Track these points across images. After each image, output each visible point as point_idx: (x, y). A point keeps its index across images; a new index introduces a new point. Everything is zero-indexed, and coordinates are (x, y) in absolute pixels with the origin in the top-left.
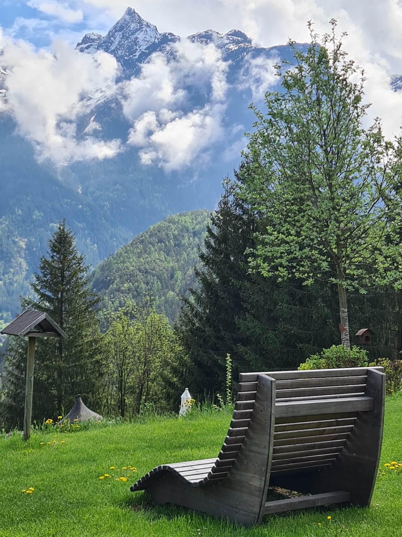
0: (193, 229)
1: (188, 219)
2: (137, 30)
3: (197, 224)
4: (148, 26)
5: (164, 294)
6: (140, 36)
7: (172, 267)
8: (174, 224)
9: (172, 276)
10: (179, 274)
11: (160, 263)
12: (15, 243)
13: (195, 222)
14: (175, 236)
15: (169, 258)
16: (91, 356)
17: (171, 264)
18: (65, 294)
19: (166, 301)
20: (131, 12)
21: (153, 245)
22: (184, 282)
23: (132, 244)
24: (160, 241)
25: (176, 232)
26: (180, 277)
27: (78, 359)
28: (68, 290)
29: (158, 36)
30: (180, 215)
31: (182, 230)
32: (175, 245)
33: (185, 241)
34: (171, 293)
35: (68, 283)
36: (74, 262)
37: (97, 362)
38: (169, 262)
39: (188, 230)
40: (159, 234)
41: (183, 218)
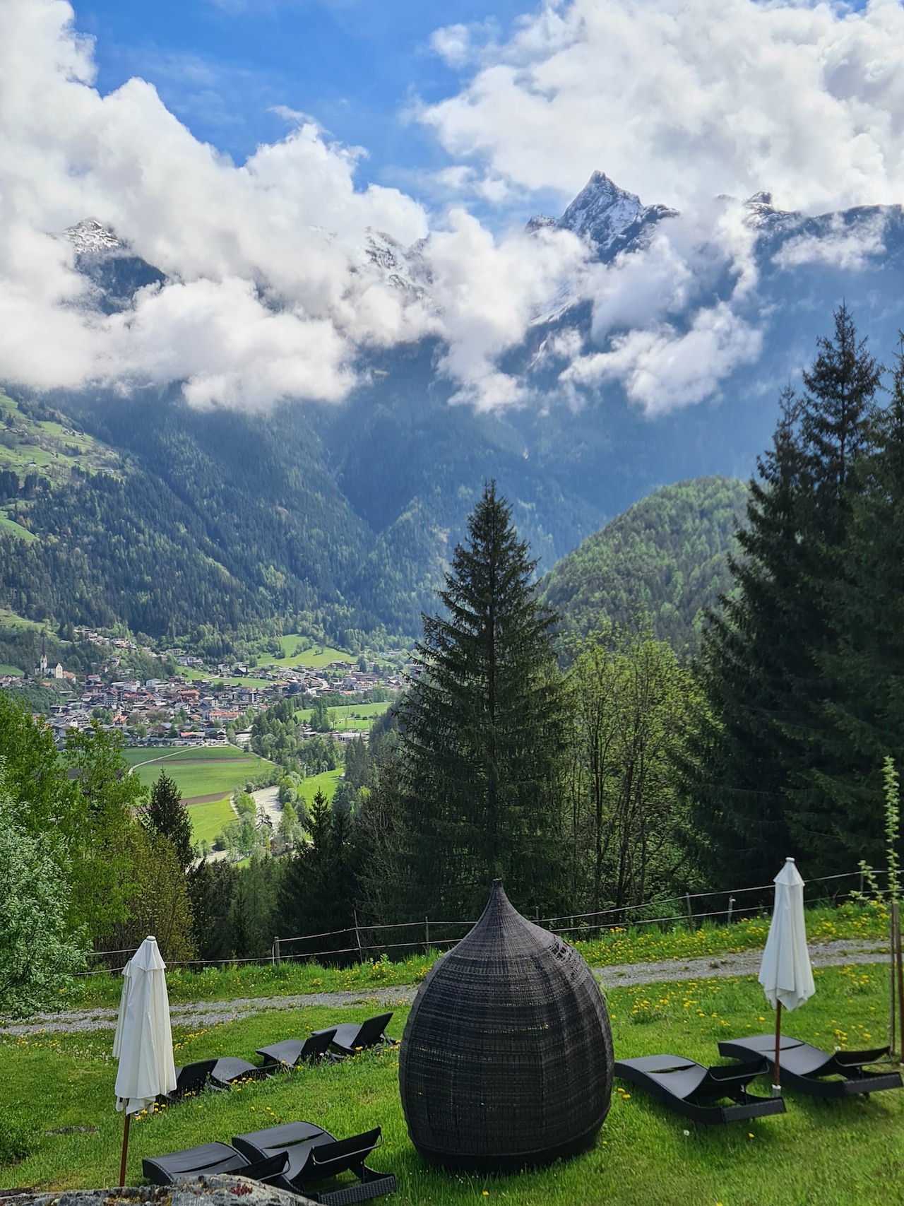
0: (700, 506)
1: (692, 491)
2: (608, 205)
3: (705, 499)
4: (626, 197)
5: (657, 608)
6: (614, 213)
7: (668, 566)
8: (670, 498)
9: (668, 580)
10: (679, 577)
11: (649, 560)
12: (432, 535)
13: (703, 495)
14: (671, 518)
15: (662, 552)
16: (544, 715)
17: (666, 561)
18: (497, 609)
19: (660, 618)
20: (599, 179)
21: (638, 533)
22: (687, 588)
23: (605, 532)
24: (649, 526)
25: (673, 512)
26: (681, 581)
27: (521, 721)
28: (503, 603)
29: (642, 212)
30: (680, 486)
31: (682, 509)
32: (673, 532)
33: (688, 525)
34: (668, 606)
35: (502, 589)
36: (511, 553)
37: (555, 724)
38: (663, 559)
39: (691, 508)
40: (646, 516)
41: (684, 489)
